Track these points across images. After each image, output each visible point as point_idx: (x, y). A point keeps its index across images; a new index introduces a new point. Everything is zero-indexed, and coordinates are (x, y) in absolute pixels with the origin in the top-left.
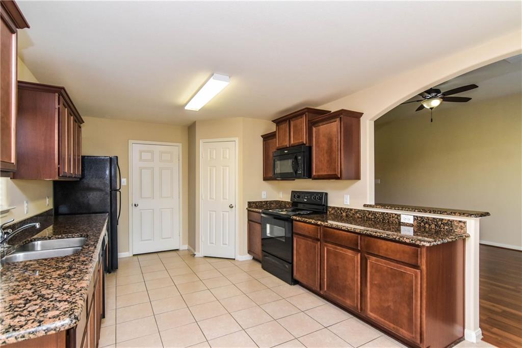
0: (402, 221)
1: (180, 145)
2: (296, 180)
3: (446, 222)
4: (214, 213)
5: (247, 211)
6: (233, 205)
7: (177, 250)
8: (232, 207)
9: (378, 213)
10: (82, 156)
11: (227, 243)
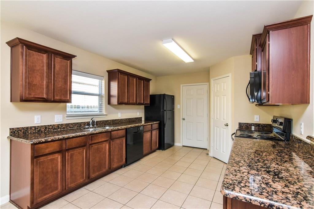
1: (208, 83)
4: (218, 128)
10: (150, 95)
11: (224, 152)
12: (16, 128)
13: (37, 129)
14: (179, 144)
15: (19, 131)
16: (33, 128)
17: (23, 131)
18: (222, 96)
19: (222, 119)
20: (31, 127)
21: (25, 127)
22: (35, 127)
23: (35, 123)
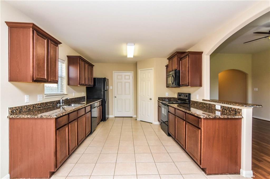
0: (216, 108)
1: (133, 72)
2: (181, 87)
3: (233, 109)
4: (144, 102)
5: (157, 101)
6: (152, 99)
7: (132, 117)
8: (151, 99)
9: (208, 104)
10: (94, 78)
11: (149, 116)
12: (14, 107)
13: (28, 108)
14: (112, 116)
15: (17, 110)
16: (26, 107)
17: (19, 110)
18: (147, 82)
19: (147, 95)
20: (24, 106)
21: (20, 106)
22: (26, 106)
23: (25, 102)
